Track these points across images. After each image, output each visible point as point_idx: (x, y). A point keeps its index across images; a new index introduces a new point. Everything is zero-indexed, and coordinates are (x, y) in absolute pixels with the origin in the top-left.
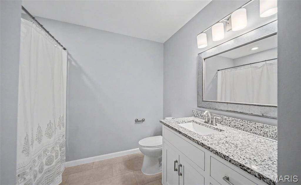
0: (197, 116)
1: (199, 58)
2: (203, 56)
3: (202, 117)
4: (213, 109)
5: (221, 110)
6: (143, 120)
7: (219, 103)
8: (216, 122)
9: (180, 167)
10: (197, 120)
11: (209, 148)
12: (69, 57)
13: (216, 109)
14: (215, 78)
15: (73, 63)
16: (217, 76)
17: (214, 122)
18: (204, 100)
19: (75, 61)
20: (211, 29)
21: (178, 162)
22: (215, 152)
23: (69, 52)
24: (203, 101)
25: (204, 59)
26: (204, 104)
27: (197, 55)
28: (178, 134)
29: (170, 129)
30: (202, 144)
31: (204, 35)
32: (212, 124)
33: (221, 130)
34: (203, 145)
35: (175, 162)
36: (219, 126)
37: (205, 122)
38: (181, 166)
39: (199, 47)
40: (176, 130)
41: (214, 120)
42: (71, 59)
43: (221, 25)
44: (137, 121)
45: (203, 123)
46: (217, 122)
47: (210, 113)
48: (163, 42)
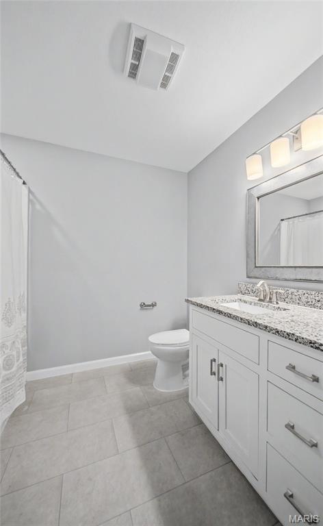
0: (247, 292)
1: (249, 196)
2: (256, 193)
3: (255, 292)
4: (272, 279)
5: (286, 280)
6: (153, 305)
7: (281, 269)
8: (277, 300)
9: (220, 368)
10: (246, 298)
11: (266, 327)
12: (31, 196)
13: (277, 279)
14: (276, 233)
15: (38, 207)
16: (279, 230)
17: (274, 299)
18: (257, 265)
19: (41, 204)
20: (269, 149)
21: (217, 361)
22: (274, 331)
23: (31, 188)
24: (256, 267)
25: (258, 198)
26: (257, 272)
27: (246, 191)
28: (216, 315)
29: (203, 311)
30: (256, 323)
31: (258, 158)
32: (271, 302)
33: (285, 310)
34: (256, 325)
35: (212, 361)
36: (282, 304)
37: (260, 300)
38: (222, 365)
39: (248, 179)
40: (214, 309)
41: (274, 295)
42: (35, 201)
43: (285, 142)
44: (143, 306)
45: (256, 301)
46: (279, 298)
47: (268, 285)
48: (187, 172)
